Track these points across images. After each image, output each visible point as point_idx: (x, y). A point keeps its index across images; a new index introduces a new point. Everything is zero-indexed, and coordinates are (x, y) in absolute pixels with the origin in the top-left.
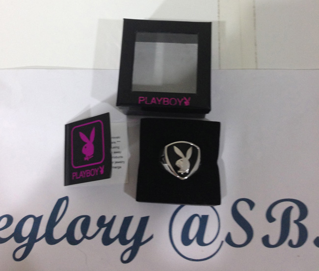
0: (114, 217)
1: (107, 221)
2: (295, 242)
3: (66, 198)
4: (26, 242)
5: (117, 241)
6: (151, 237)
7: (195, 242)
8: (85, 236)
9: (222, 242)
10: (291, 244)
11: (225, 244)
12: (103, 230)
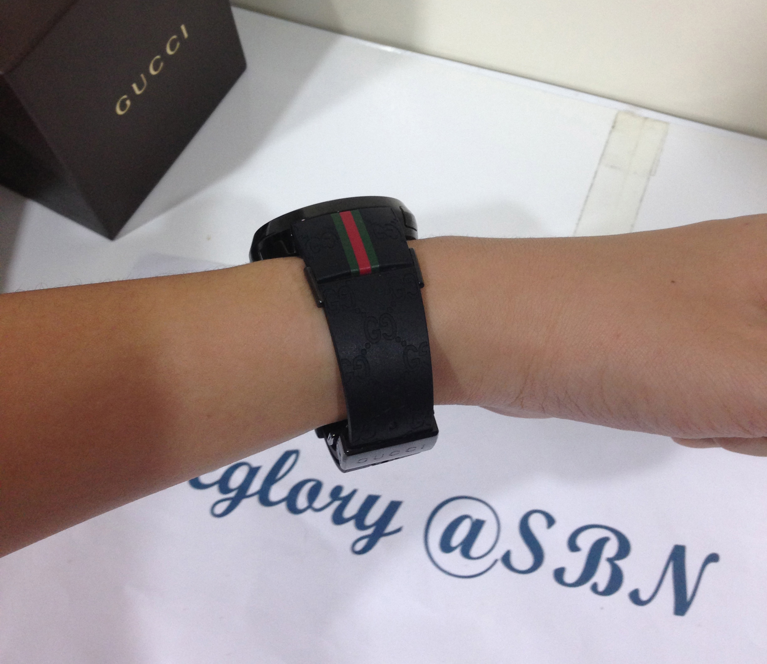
0: (354, 492)
1: (344, 494)
2: (601, 588)
3: (296, 452)
4: (232, 495)
5: (351, 524)
6: (399, 530)
7: (457, 552)
8: (310, 507)
9: (496, 561)
10: (594, 588)
11: (500, 565)
12: (337, 504)
